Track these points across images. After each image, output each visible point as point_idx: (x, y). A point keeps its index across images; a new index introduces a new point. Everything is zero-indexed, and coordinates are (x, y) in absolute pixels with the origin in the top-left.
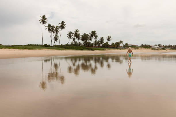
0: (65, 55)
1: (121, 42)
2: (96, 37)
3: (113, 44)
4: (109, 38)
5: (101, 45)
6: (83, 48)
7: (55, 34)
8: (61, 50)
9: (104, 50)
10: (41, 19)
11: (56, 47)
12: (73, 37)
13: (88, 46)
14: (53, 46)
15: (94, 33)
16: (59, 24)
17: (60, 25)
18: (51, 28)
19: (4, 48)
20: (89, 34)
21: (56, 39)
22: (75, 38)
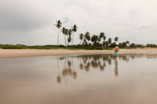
0: (77, 54)
1: (128, 42)
2: (105, 38)
3: (120, 44)
4: (116, 39)
5: (109, 45)
6: (93, 48)
7: (68, 36)
8: (74, 49)
9: (111, 49)
10: (57, 23)
11: (69, 47)
12: (84, 39)
13: (97, 46)
14: (67, 46)
15: (102, 35)
16: (72, 27)
17: (73, 28)
18: (65, 31)
19: (27, 48)
20: (98, 36)
21: (69, 40)
22: (86, 39)
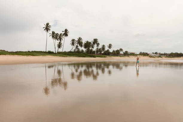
0: (68, 62)
1: (121, 50)
2: (98, 44)
3: (114, 51)
4: (110, 46)
5: (103, 52)
6: (86, 55)
7: (58, 41)
8: (64, 57)
9: (105, 57)
10: (45, 26)
11: (59, 54)
12: (77, 45)
13: (90, 54)
14: (56, 52)
15: (95, 41)
16: (63, 31)
17: (63, 33)
18: (55, 36)
19: (8, 54)
20: (92, 42)
21: (59, 46)
